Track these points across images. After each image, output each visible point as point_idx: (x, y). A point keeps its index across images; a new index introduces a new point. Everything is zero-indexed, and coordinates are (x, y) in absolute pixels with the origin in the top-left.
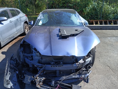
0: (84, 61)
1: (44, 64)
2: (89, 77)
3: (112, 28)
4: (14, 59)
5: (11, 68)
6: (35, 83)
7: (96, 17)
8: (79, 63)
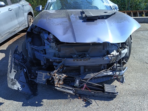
0: (118, 53)
1: (64, 57)
2: (124, 76)
3: (143, 20)
4: (19, 53)
5: (15, 64)
6: (54, 82)
7: (122, 8)
8: (113, 55)
